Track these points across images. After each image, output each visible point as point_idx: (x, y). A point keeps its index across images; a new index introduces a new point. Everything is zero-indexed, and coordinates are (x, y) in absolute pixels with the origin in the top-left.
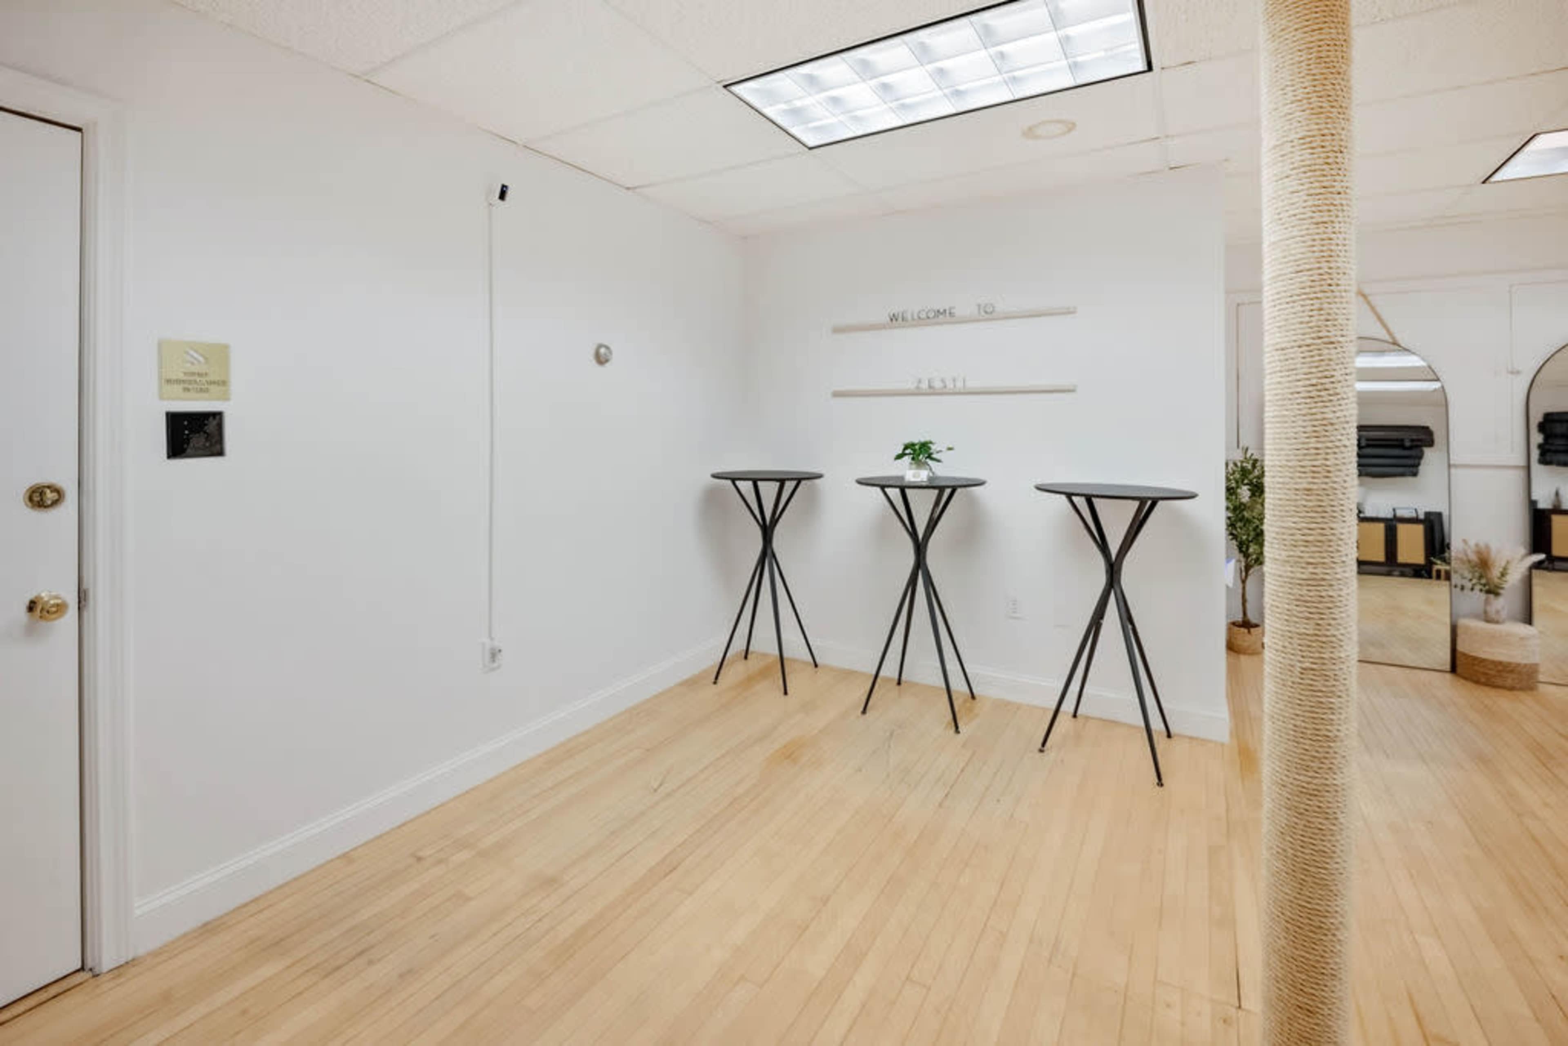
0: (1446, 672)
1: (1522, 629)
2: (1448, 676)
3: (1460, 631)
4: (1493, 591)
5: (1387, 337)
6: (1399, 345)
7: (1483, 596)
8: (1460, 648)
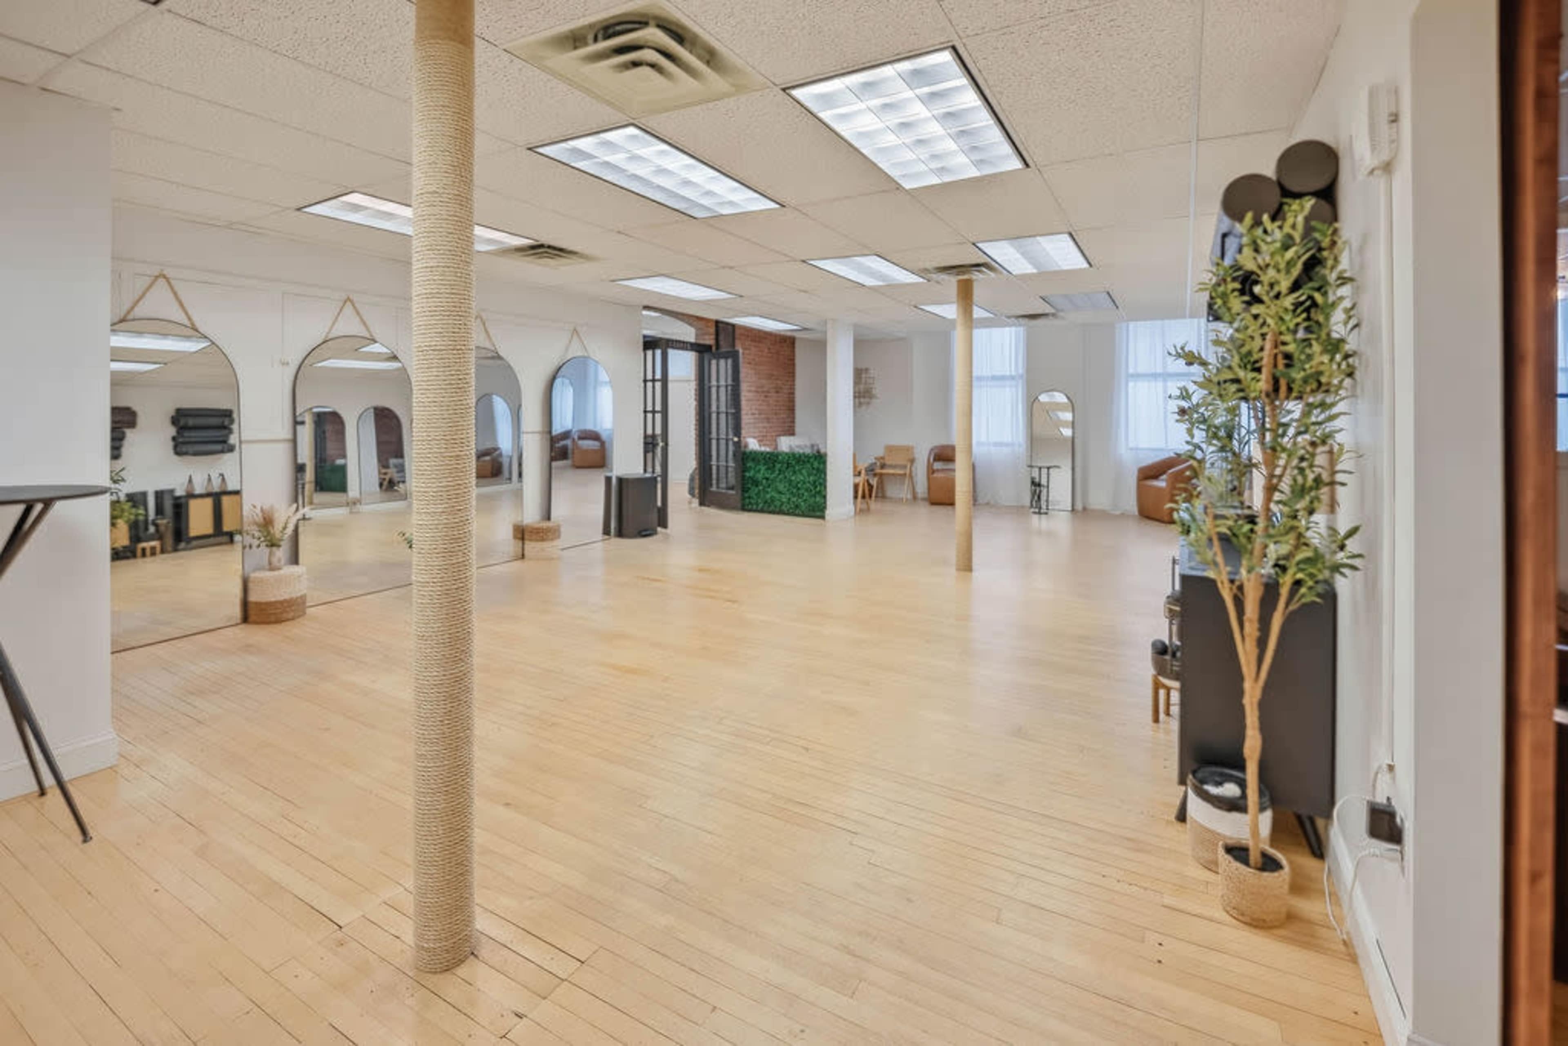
0: (237, 624)
1: (294, 569)
2: (243, 626)
3: (251, 585)
4: (273, 544)
5: (186, 322)
6: (197, 330)
7: (267, 550)
8: (253, 598)
